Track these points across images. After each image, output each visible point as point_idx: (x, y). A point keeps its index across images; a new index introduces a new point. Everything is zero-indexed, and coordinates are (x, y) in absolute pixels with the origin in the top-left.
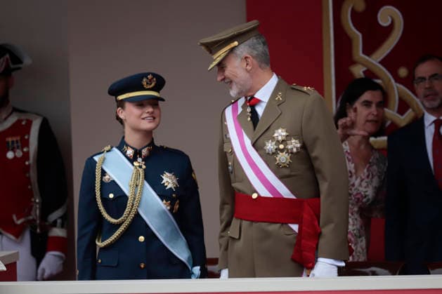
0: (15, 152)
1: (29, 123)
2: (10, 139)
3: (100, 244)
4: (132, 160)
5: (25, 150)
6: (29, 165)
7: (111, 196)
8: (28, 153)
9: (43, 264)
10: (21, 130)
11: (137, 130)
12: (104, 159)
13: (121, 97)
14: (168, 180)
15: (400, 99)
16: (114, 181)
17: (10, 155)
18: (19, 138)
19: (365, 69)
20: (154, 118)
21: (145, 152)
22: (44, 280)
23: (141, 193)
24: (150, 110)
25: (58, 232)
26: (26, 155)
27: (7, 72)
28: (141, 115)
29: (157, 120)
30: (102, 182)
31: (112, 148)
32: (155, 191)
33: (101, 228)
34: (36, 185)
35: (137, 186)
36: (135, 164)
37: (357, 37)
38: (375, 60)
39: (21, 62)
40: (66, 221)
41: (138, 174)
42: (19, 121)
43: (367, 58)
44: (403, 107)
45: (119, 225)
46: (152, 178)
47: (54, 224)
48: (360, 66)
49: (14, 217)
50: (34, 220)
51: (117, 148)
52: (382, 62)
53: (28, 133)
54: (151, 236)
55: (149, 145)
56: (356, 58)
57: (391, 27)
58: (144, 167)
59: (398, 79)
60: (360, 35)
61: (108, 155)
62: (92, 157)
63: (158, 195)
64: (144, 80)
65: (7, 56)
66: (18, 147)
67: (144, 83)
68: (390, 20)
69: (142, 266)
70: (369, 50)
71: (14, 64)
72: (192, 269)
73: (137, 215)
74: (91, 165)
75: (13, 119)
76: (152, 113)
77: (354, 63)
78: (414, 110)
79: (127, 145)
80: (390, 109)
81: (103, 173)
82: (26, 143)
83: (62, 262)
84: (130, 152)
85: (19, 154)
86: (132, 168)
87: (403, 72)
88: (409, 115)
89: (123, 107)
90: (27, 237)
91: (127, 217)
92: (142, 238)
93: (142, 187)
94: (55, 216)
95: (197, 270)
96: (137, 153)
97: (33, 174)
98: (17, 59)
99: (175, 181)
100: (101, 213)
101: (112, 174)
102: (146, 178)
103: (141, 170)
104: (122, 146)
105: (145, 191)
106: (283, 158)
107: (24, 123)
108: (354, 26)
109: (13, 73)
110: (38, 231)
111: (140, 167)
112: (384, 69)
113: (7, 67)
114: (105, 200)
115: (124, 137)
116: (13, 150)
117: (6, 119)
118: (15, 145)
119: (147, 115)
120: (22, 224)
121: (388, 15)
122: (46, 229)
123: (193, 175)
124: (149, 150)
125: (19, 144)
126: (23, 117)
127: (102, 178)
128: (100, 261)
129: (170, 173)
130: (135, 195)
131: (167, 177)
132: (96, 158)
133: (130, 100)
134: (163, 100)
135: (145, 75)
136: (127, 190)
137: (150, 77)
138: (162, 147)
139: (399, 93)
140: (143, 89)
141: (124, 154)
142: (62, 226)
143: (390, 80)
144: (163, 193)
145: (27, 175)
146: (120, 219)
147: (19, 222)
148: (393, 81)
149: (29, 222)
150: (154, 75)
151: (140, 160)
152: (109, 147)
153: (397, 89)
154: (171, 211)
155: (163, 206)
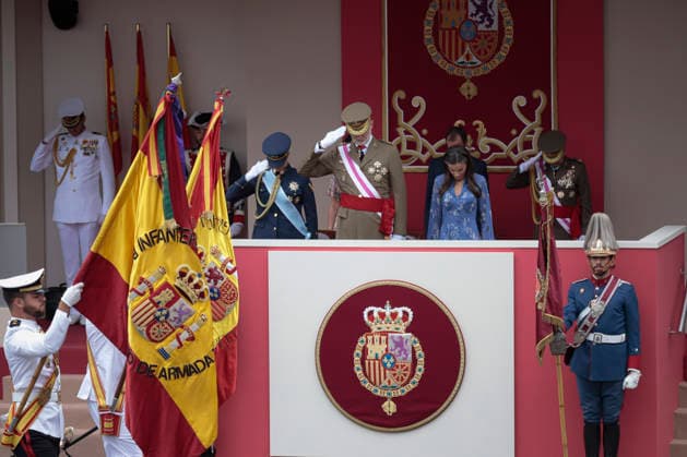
1: (225, 154)
3: (257, 218)
14: (294, 186)
15: (423, 146)
19: (404, 129)
21: (282, 172)
25: (239, 212)
32: (285, 192)
35: (275, 188)
36: (277, 177)
37: (401, 113)
38: (410, 125)
41: (278, 182)
43: (406, 124)
44: (424, 150)
45: (265, 208)
46: (285, 185)
47: (238, 208)
48: (402, 128)
52: (414, 126)
56: (399, 123)
57: (419, 107)
58: (281, 179)
59: (422, 136)
60: (402, 111)
68: (418, 104)
70: (407, 119)
72: (306, 234)
73: (274, 204)
77: (398, 126)
78: (430, 152)
80: (417, 151)
86: (276, 179)
87: (425, 132)
88: (427, 155)
91: (269, 204)
94: (238, 204)
95: (309, 235)
99: (297, 186)
100: (258, 202)
102: (282, 184)
106: (378, 177)
108: (399, 106)
111: (279, 179)
112: (415, 130)
121: (418, 101)
129: (295, 182)
139: (422, 143)
141: (273, 171)
142: (242, 209)
143: (417, 136)
144: (288, 192)
146: (266, 205)
148: (419, 136)
153: (421, 141)
154: (293, 202)
155: (288, 199)
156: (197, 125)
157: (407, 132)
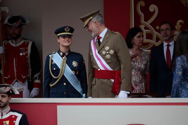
0: (23, 53)
1: (28, 43)
2: (21, 49)
3: (51, 85)
4: (62, 57)
5: (26, 52)
6: (28, 57)
7: (54, 69)
8: (27, 53)
9: (32, 92)
10: (25, 45)
11: (63, 46)
12: (53, 56)
13: (58, 35)
14: (75, 64)
15: (156, 37)
16: (55, 64)
17: (21, 54)
18: (24, 48)
19: (144, 26)
20: (69, 42)
21: (67, 54)
22: (32, 98)
23: (65, 68)
24: (67, 39)
25: (37, 81)
26: (27, 54)
27: (21, 26)
28: (64, 41)
29: (70, 42)
30: (52, 64)
31: (56, 52)
32: (70, 67)
33: (51, 80)
34: (30, 65)
35: (63, 65)
36: (63, 58)
37: (142, 16)
38: (148, 23)
39: (26, 22)
40: (40, 77)
41: (64, 61)
42: (25, 43)
43: (145, 22)
44: (158, 40)
45: (57, 79)
46: (69, 63)
47: (36, 78)
48: (143, 25)
49: (22, 76)
50: (29, 77)
51: (57, 52)
52: (151, 24)
53: (28, 47)
54: (68, 83)
55: (68, 52)
56: (141, 22)
57: (154, 12)
58: (66, 59)
59: (156, 30)
60: (143, 14)
61: (54, 55)
62: (48, 56)
63: (71, 69)
64: (65, 29)
65: (21, 20)
66: (24, 52)
67: (65, 30)
68: (154, 9)
69: (65, 93)
70: (146, 20)
71: (23, 23)
72: (83, 94)
73: (63, 76)
74: (48, 58)
75: (22, 42)
76: (68, 40)
77: (141, 24)
78: (161, 41)
79: (61, 51)
80: (153, 40)
81: (52, 61)
82: (27, 50)
83: (38, 91)
84: (61, 54)
85: (24, 54)
86: (62, 59)
87: (158, 28)
88: (160, 42)
89: (59, 38)
90: (27, 83)
91: (60, 76)
92: (65, 84)
93: (65, 66)
94: (36, 75)
95: (84, 95)
96: (64, 54)
97: (29, 61)
98: (24, 21)
99: (77, 64)
100: (51, 75)
101: (55, 61)
102: (67, 63)
103: (65, 60)
104: (59, 52)
105: (66, 67)
106: (108, 56)
107: (26, 43)
108: (141, 11)
109: (23, 26)
110: (30, 80)
111: (65, 59)
112: (151, 27)
113: (21, 24)
114: (52, 70)
115: (60, 49)
116: (22, 52)
117: (20, 41)
118: (23, 51)
119: (66, 41)
120: (25, 78)
121: (153, 8)
122: (33, 80)
123: (84, 62)
124: (68, 53)
125: (24, 50)
126: (26, 41)
127: (51, 63)
128: (51, 91)
129: (75, 61)
130: (63, 69)
131: (74, 62)
132: (50, 56)
133: (61, 36)
134: (72, 36)
135: (66, 27)
136: (60, 67)
137: (67, 28)
138: (73, 52)
139: (156, 35)
140: (65, 32)
141: (60, 54)
142: (39, 79)
143: (153, 30)
144: (72, 68)
145: (27, 61)
146: (57, 77)
147: (24, 78)
148: (154, 30)
149: (27, 77)
150: (69, 27)
151: (65, 57)
152: (54, 52)
153: (155, 33)
154: (75, 74)
155: (72, 72)
156: (9, 24)
157: (146, 28)
